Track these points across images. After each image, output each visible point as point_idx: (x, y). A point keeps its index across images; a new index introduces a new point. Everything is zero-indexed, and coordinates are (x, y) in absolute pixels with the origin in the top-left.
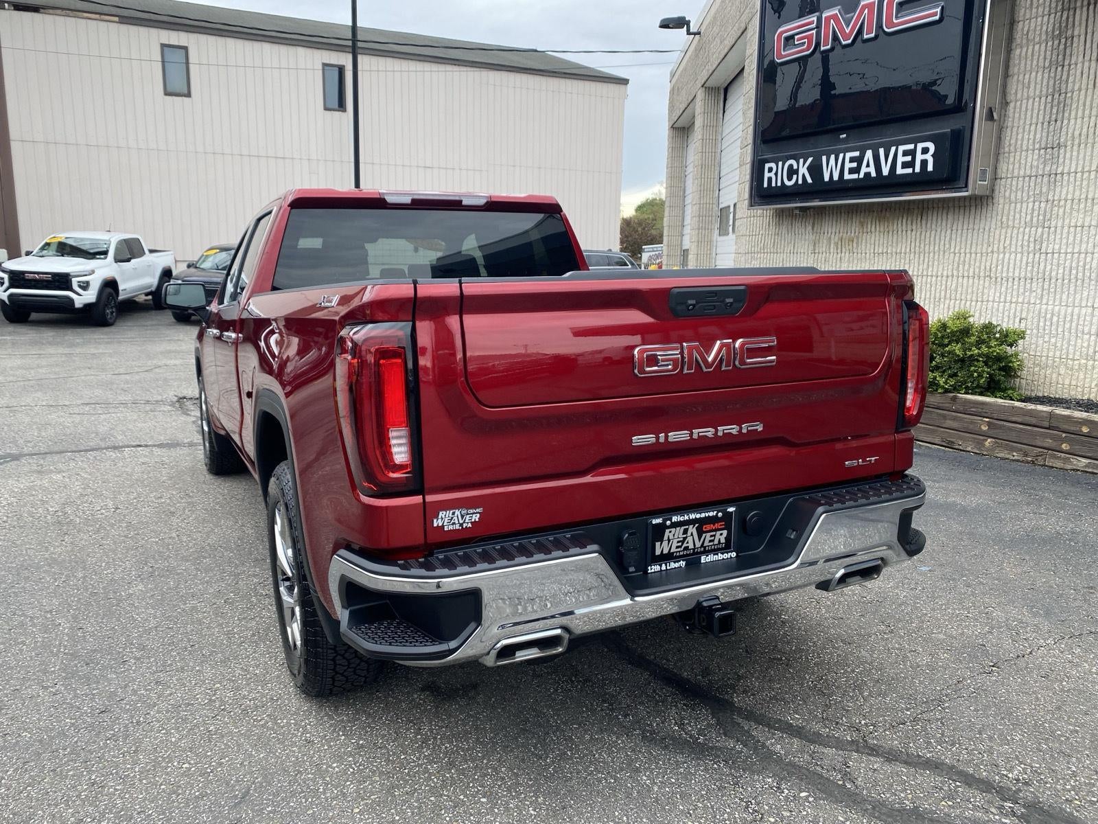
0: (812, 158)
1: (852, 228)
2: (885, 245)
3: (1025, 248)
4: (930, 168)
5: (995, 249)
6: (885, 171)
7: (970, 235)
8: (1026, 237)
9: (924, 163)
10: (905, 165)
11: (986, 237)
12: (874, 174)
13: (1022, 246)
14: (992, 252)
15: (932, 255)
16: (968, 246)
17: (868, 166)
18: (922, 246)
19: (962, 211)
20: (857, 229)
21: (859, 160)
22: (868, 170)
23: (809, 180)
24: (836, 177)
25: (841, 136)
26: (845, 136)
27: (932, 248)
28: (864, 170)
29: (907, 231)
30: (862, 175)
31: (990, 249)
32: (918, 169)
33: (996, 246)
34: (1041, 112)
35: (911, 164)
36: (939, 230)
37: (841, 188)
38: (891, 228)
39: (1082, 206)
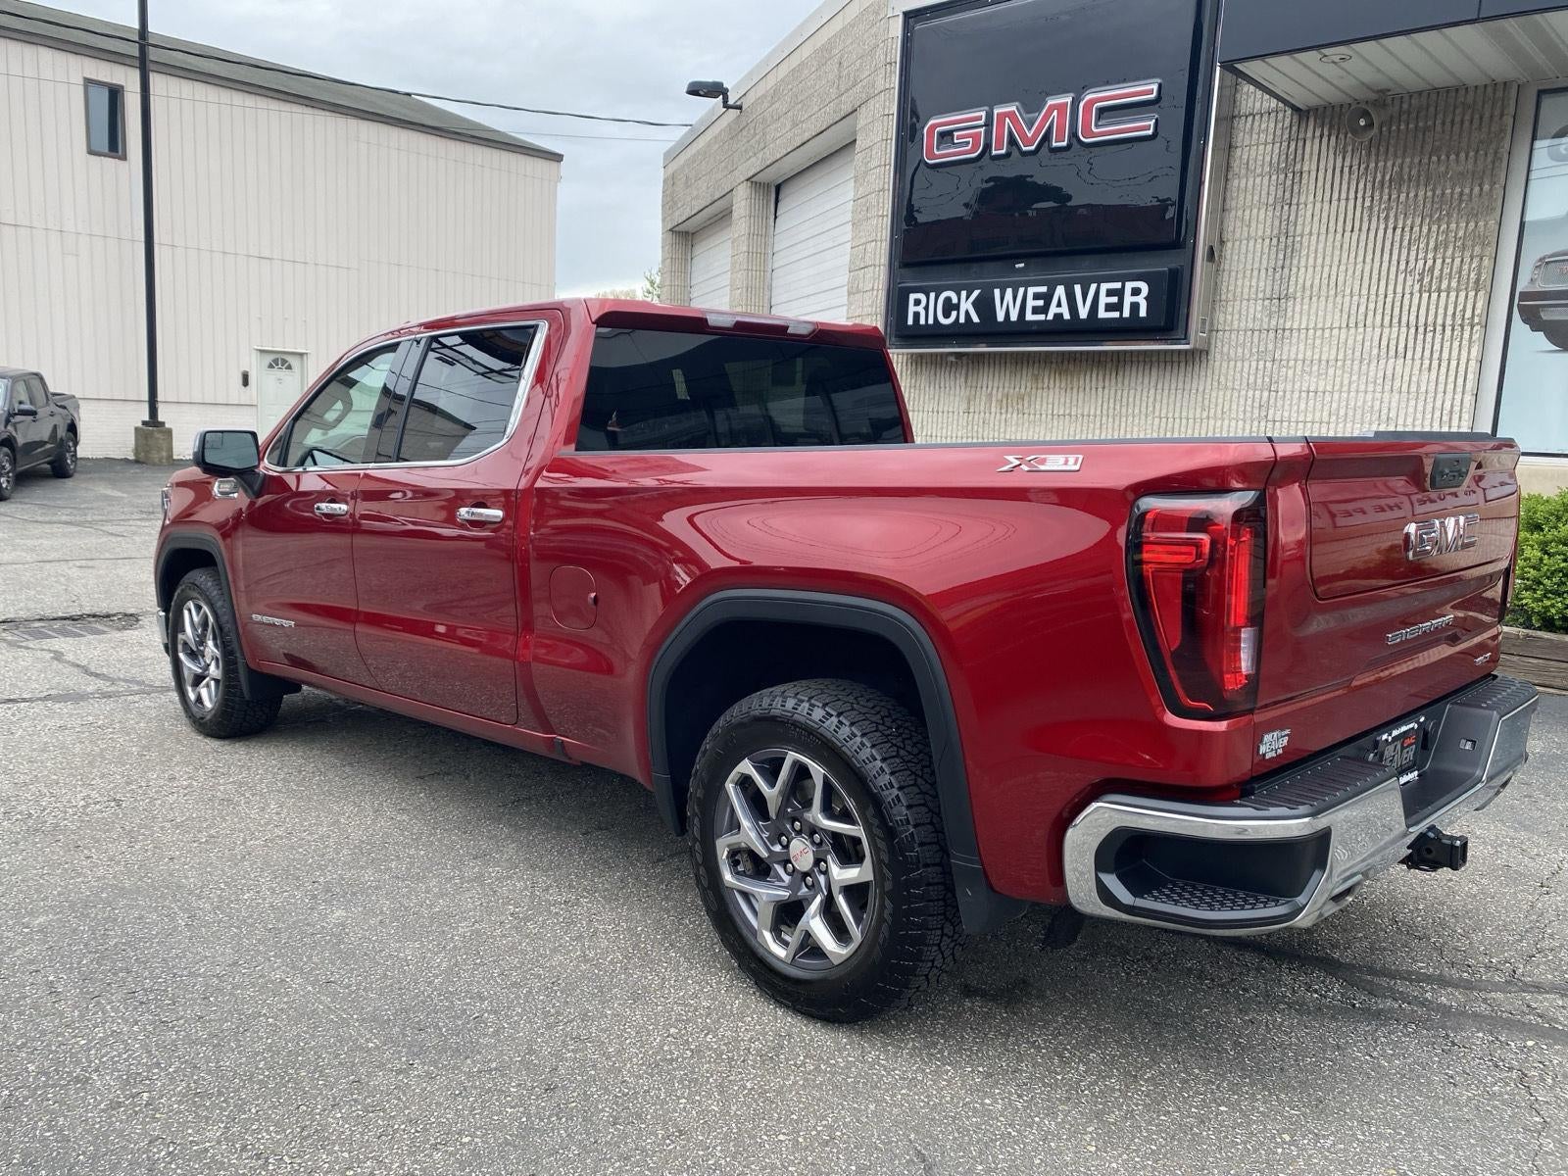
0: (979, 291)
1: (1023, 383)
2: (1068, 405)
3: (1248, 415)
4: (1143, 313)
5: (1212, 414)
6: (1083, 313)
7: (1179, 396)
8: (1249, 402)
9: (1135, 307)
10: (1109, 307)
11: (1200, 399)
12: (1067, 316)
13: (1245, 412)
14: (1208, 418)
15: (1130, 419)
16: (1178, 410)
17: (1059, 305)
18: (1118, 407)
19: (1169, 368)
20: (1029, 385)
21: (1047, 298)
22: (1059, 310)
23: (976, 319)
24: (1014, 317)
25: (1017, 266)
26: (1022, 265)
27: (1130, 411)
28: (1053, 310)
29: (1097, 389)
30: (1050, 317)
31: (1205, 414)
32: (1126, 313)
33: (1212, 411)
34: (1265, 256)
35: (1118, 307)
36: (1139, 389)
37: (1020, 332)
38: (1075, 384)
39: (1315, 368)
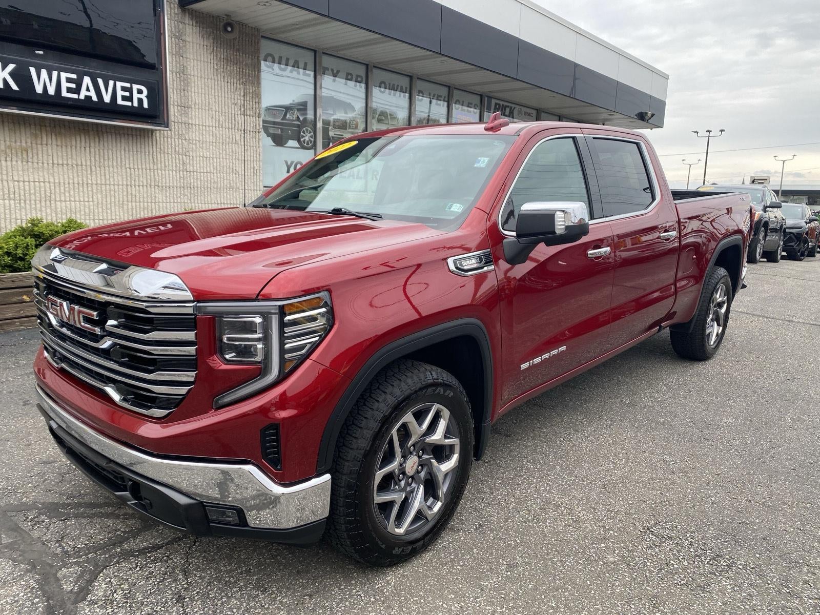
0: (14, 65)
3: (178, 168)
4: (146, 105)
5: (159, 167)
6: (107, 99)
7: (139, 156)
8: (177, 161)
9: (140, 101)
10: (124, 98)
11: (151, 158)
12: (95, 98)
13: (176, 166)
14: (157, 169)
16: (139, 163)
17: (88, 90)
21: (79, 83)
22: (88, 94)
23: (15, 87)
24: (51, 91)
25: (37, 52)
26: (41, 52)
27: (111, 163)
28: (83, 94)
30: (82, 97)
31: (155, 167)
32: (136, 104)
33: (159, 165)
35: (130, 99)
36: (114, 150)
37: (55, 103)
38: (74, 143)
39: (204, 145)
